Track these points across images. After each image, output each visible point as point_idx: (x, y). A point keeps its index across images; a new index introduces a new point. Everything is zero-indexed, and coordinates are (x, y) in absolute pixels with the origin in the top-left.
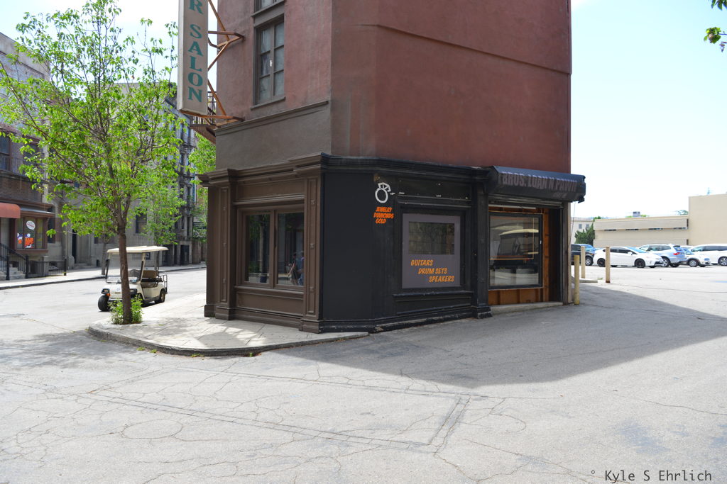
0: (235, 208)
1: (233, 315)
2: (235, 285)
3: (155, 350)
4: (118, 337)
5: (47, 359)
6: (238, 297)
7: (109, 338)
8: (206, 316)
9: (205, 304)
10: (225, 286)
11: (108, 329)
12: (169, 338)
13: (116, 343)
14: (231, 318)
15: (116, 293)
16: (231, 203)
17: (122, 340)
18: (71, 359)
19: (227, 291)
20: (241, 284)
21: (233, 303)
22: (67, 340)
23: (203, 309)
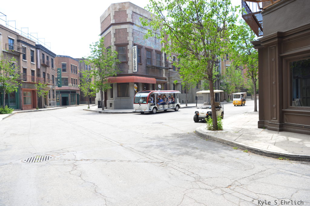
0: (281, 58)
1: (282, 128)
2: (283, 109)
3: (247, 151)
4: (216, 138)
5: (184, 150)
6: (285, 116)
7: (210, 138)
8: (259, 127)
9: (258, 120)
10: (275, 110)
11: (207, 133)
12: (251, 142)
13: (215, 142)
14: (281, 130)
15: (202, 113)
16: (279, 55)
17: (218, 140)
18: (198, 152)
19: (277, 112)
20: (287, 108)
21: (281, 120)
22: (188, 138)
23: (257, 123)
